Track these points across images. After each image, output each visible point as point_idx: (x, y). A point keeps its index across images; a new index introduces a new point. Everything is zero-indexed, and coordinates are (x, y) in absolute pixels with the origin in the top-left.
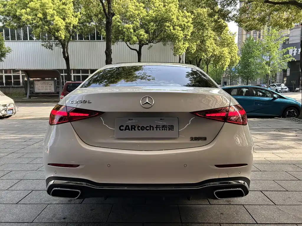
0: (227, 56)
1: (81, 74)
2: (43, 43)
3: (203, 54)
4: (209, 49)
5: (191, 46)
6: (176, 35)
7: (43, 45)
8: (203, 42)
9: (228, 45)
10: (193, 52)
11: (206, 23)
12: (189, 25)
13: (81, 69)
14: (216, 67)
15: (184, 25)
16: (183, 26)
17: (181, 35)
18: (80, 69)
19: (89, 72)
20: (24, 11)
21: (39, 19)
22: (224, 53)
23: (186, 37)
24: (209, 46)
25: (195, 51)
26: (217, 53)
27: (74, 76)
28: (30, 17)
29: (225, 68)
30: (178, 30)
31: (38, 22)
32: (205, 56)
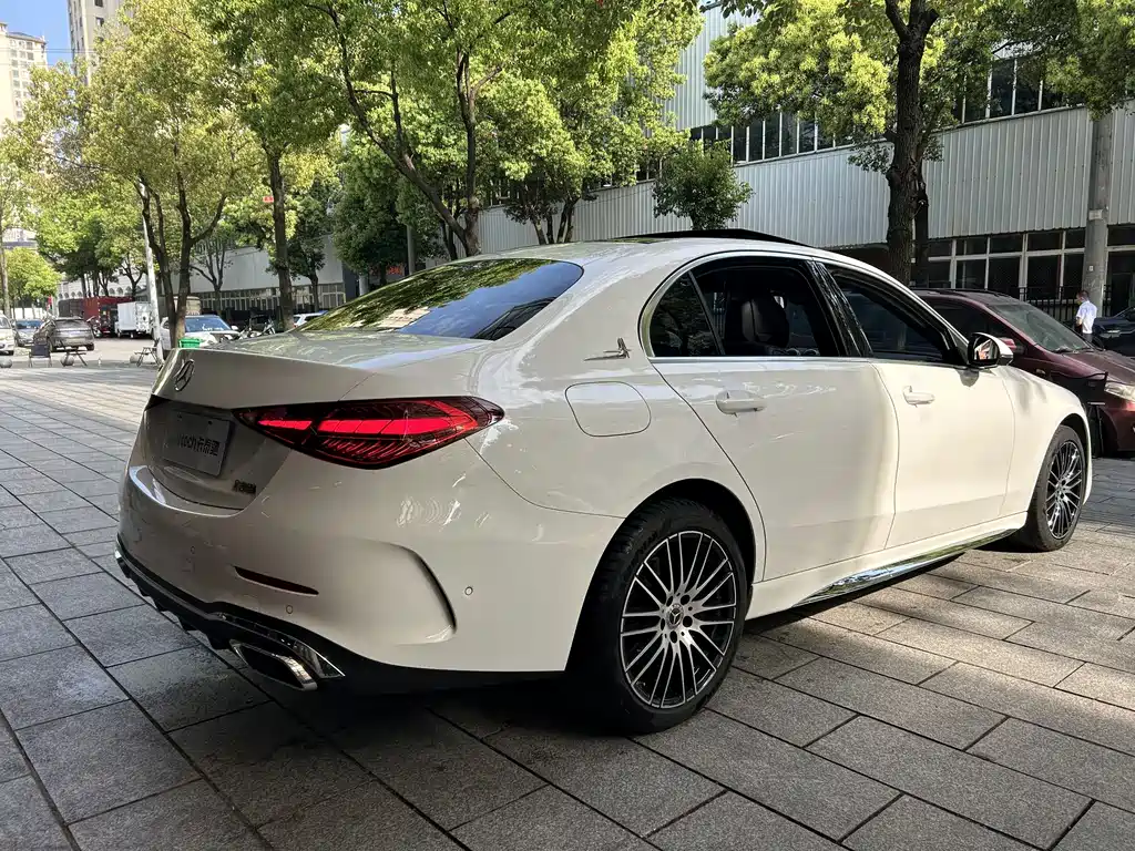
1: (986, 257)
2: (855, 154)
7: (852, 159)
13: (991, 235)
18: (986, 236)
19: (1025, 245)
20: (758, 61)
21: (804, 76)
27: (960, 264)
28: (776, 79)
31: (801, 90)
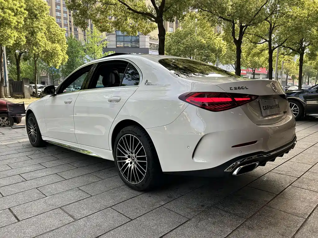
0: (61, 54)
3: (35, 48)
4: (40, 43)
5: (20, 36)
6: (8, 20)
8: (33, 33)
9: (58, 41)
10: (23, 44)
11: (37, 12)
12: (23, 11)
14: (48, 65)
15: (17, 9)
16: (16, 11)
17: (14, 21)
22: (57, 49)
23: (18, 25)
24: (41, 39)
25: (25, 43)
26: (48, 48)
29: (58, 66)
30: (9, 14)
32: (37, 50)
